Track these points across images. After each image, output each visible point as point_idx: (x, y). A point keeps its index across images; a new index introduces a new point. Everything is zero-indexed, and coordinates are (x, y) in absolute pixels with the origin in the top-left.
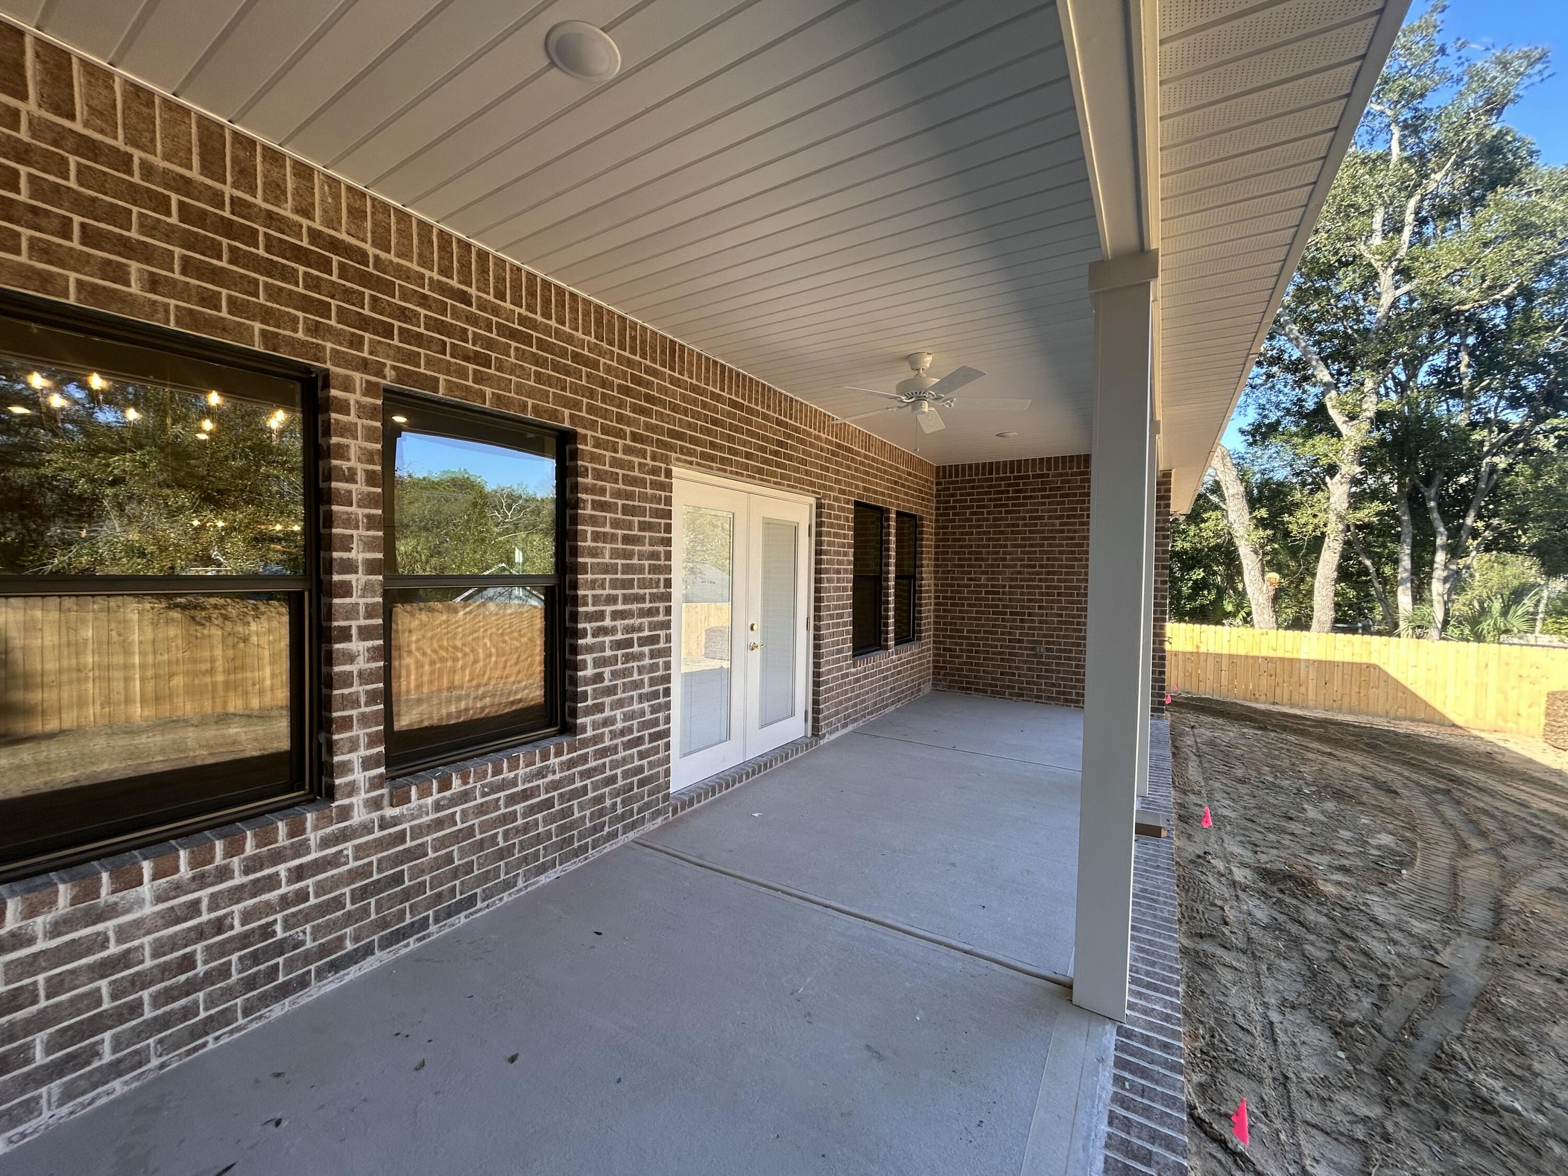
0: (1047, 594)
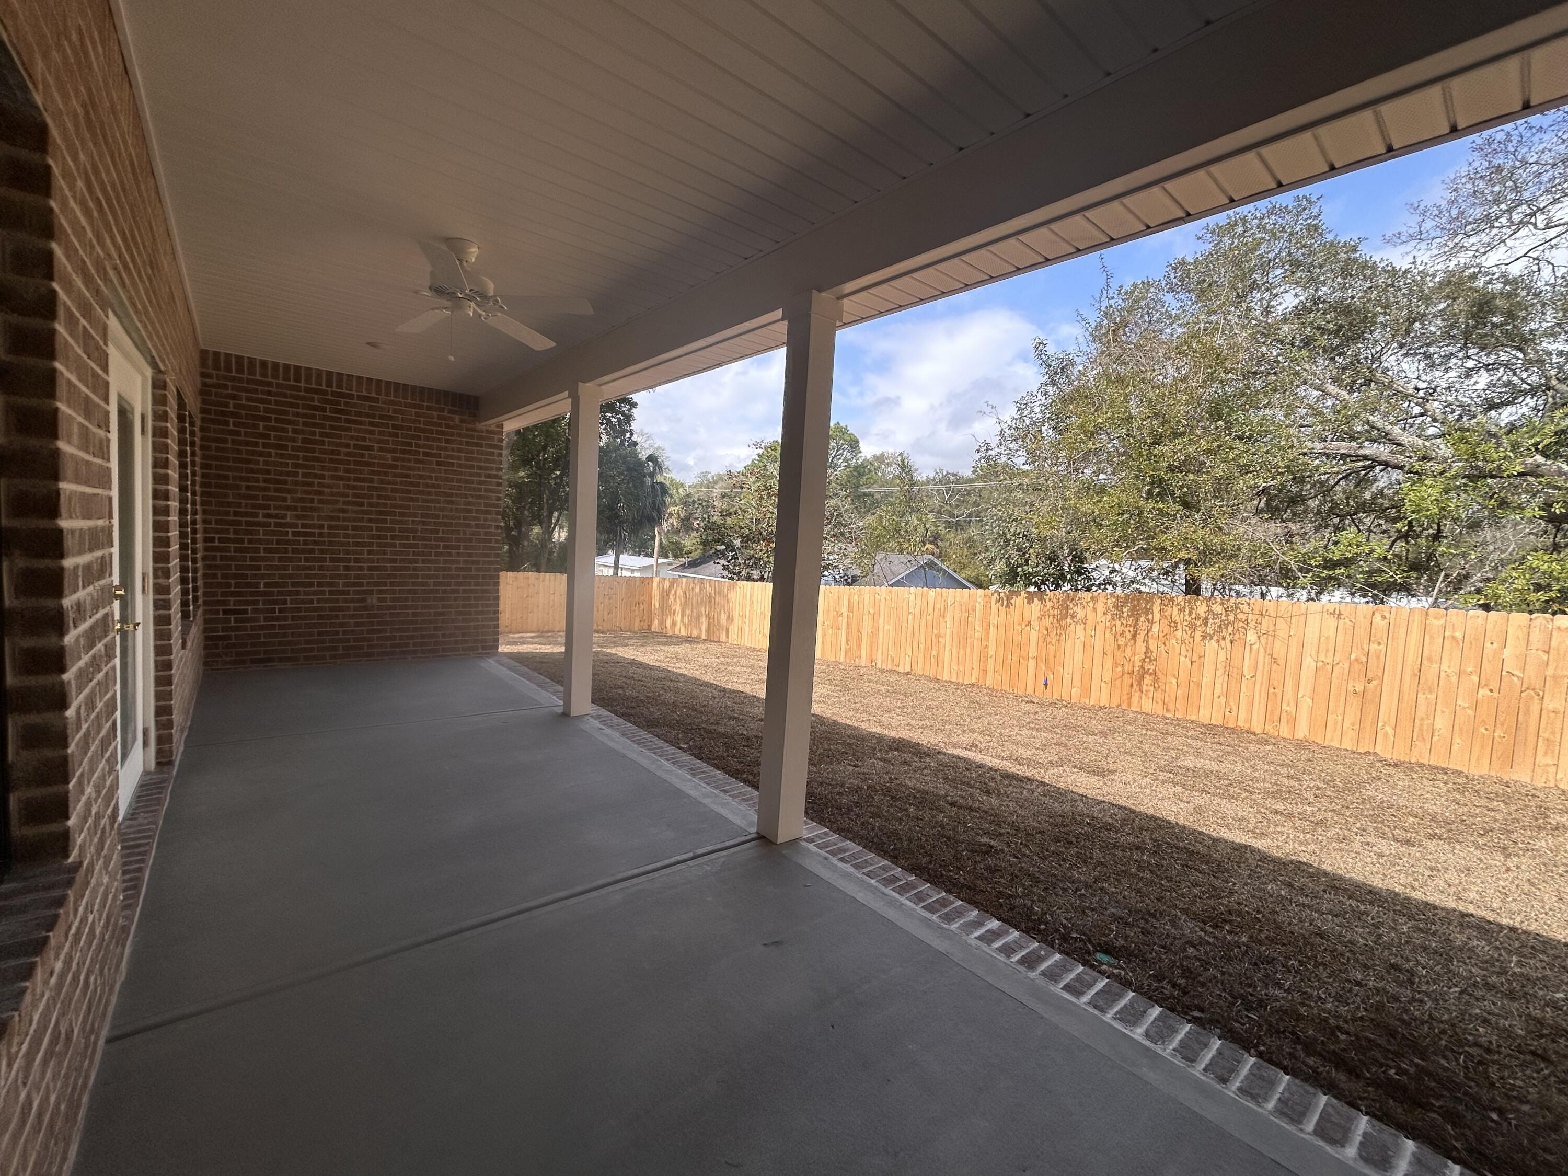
0: (379, 537)
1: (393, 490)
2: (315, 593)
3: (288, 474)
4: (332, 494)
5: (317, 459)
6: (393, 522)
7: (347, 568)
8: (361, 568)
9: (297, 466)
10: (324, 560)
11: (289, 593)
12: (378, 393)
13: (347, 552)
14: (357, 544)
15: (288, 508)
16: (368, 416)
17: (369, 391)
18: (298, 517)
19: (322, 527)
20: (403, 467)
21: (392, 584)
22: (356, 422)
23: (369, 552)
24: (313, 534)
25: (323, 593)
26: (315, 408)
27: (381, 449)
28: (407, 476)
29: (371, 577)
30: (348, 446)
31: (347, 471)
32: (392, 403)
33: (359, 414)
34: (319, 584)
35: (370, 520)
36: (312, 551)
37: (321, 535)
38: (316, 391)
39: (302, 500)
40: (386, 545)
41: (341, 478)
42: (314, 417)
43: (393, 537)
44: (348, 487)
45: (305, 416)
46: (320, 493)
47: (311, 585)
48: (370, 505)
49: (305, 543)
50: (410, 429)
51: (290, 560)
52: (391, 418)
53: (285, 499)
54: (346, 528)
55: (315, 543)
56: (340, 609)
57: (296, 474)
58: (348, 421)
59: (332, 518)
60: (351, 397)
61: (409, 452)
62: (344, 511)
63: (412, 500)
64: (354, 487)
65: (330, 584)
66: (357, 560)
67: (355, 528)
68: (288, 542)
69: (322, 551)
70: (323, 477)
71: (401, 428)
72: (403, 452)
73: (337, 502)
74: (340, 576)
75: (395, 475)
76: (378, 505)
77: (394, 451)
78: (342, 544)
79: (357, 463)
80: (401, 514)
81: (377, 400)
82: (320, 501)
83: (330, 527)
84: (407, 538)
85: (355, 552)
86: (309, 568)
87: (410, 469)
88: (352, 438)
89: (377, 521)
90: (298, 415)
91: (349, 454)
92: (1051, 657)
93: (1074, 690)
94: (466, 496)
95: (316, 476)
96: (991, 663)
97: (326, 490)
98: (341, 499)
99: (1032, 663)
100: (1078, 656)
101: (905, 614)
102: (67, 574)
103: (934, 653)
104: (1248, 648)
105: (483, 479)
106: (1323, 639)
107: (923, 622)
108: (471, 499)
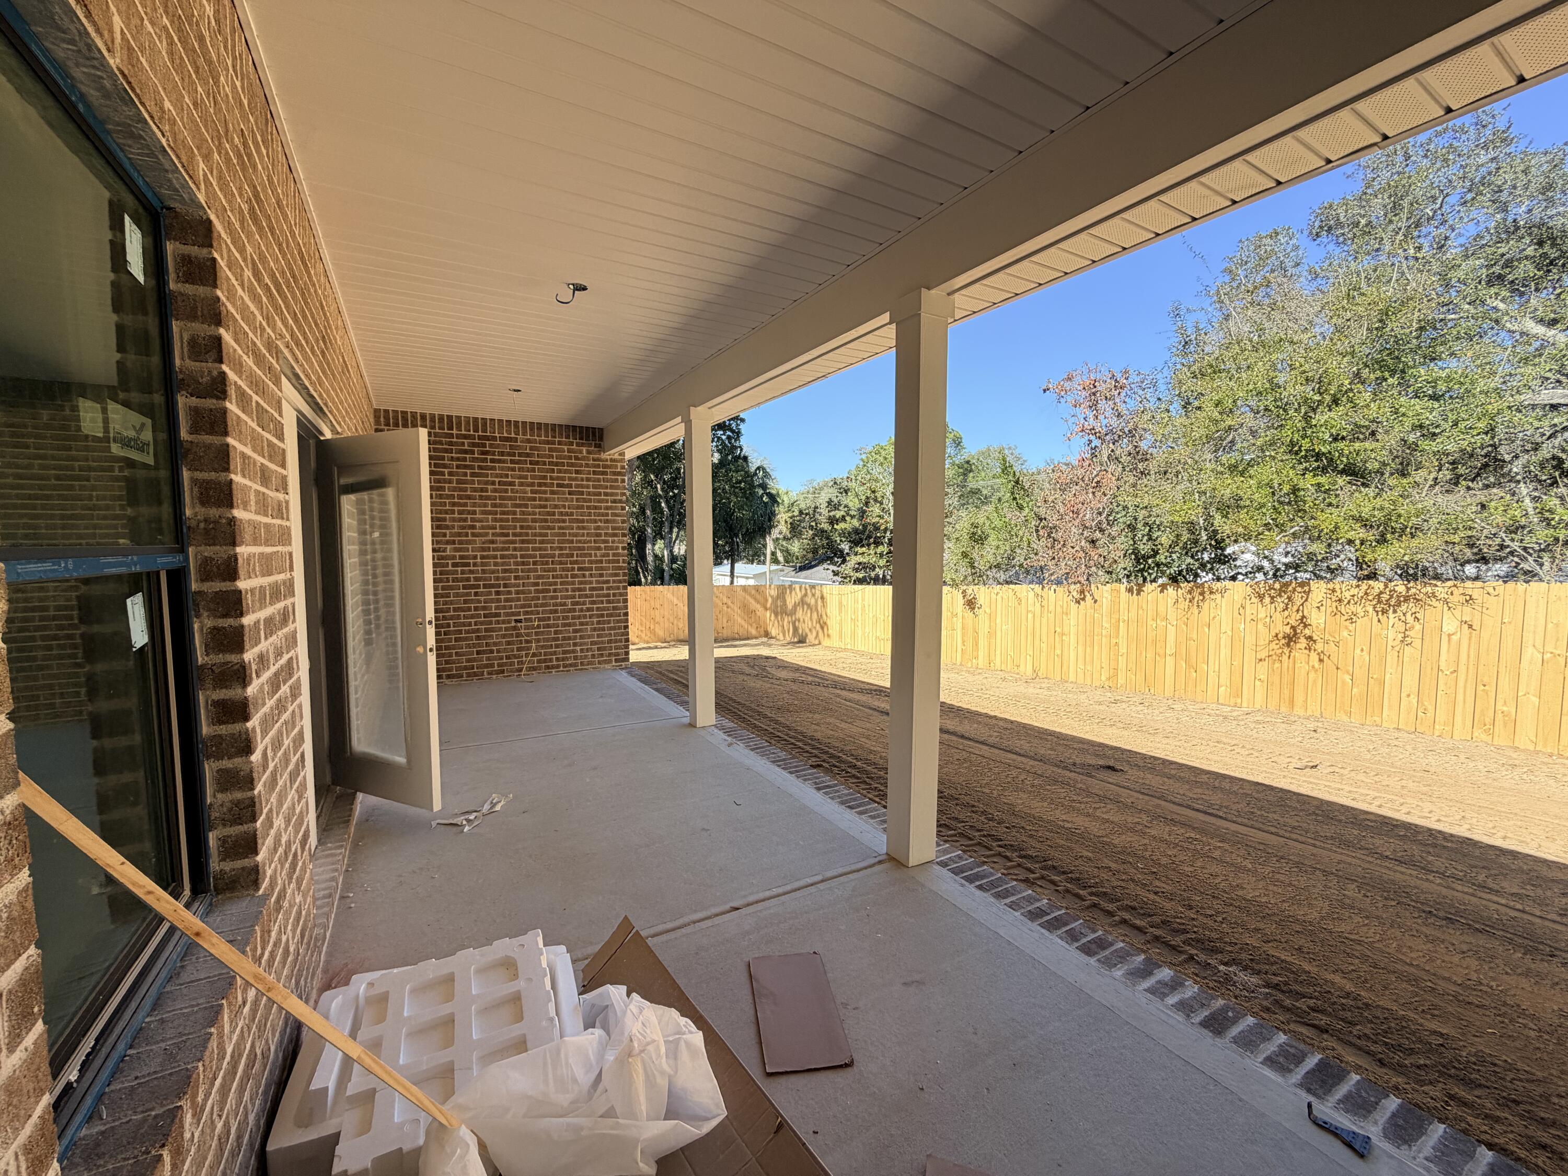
0: (523, 564)
1: (534, 521)
2: (472, 617)
3: (446, 512)
4: (483, 527)
5: (469, 497)
6: (534, 549)
7: (498, 593)
8: (509, 593)
9: (454, 504)
10: (478, 587)
11: (452, 618)
12: (517, 433)
13: (497, 579)
14: (505, 571)
15: (448, 543)
16: (509, 454)
17: (509, 432)
18: (456, 550)
19: (475, 557)
20: (541, 499)
21: (536, 606)
22: (499, 461)
23: (516, 578)
24: (468, 565)
25: (479, 616)
26: (466, 452)
27: (521, 484)
28: (545, 507)
29: (519, 599)
30: (493, 483)
31: (494, 505)
32: (529, 441)
33: (502, 454)
34: (476, 609)
35: (515, 549)
36: (468, 579)
37: (475, 565)
38: (465, 437)
39: (459, 535)
40: (529, 570)
41: (490, 513)
42: (465, 459)
43: (535, 563)
44: (495, 520)
45: (458, 459)
46: (473, 527)
47: (469, 609)
48: (515, 535)
49: (463, 572)
50: (544, 463)
51: (451, 588)
52: (528, 455)
53: (445, 535)
54: (495, 557)
55: (471, 572)
56: (492, 630)
57: (453, 512)
58: (492, 461)
59: (483, 549)
60: (494, 438)
61: (545, 485)
62: (492, 542)
63: (549, 528)
64: (501, 520)
65: (484, 608)
66: (505, 586)
67: (502, 557)
68: (448, 573)
69: (476, 579)
70: (474, 513)
71: (537, 463)
72: (540, 485)
73: (487, 534)
74: (492, 601)
75: (535, 507)
76: (520, 535)
77: (532, 484)
78: (493, 572)
79: (501, 498)
80: (542, 542)
81: (516, 440)
82: (473, 535)
83: (483, 557)
84: (547, 563)
85: (504, 578)
86: (469, 594)
87: (546, 500)
88: (497, 476)
89: (521, 549)
90: (452, 459)
91: (495, 491)
92: (1193, 654)
93: (1222, 689)
94: (595, 521)
95: (469, 513)
96: (1122, 661)
97: (478, 524)
98: (491, 531)
99: (1170, 661)
100: (1225, 652)
101: (1024, 612)
102: (247, 630)
103: (1058, 652)
104: (1445, 639)
105: (610, 504)
106: (1550, 626)
107: (1044, 620)
108: (599, 524)
